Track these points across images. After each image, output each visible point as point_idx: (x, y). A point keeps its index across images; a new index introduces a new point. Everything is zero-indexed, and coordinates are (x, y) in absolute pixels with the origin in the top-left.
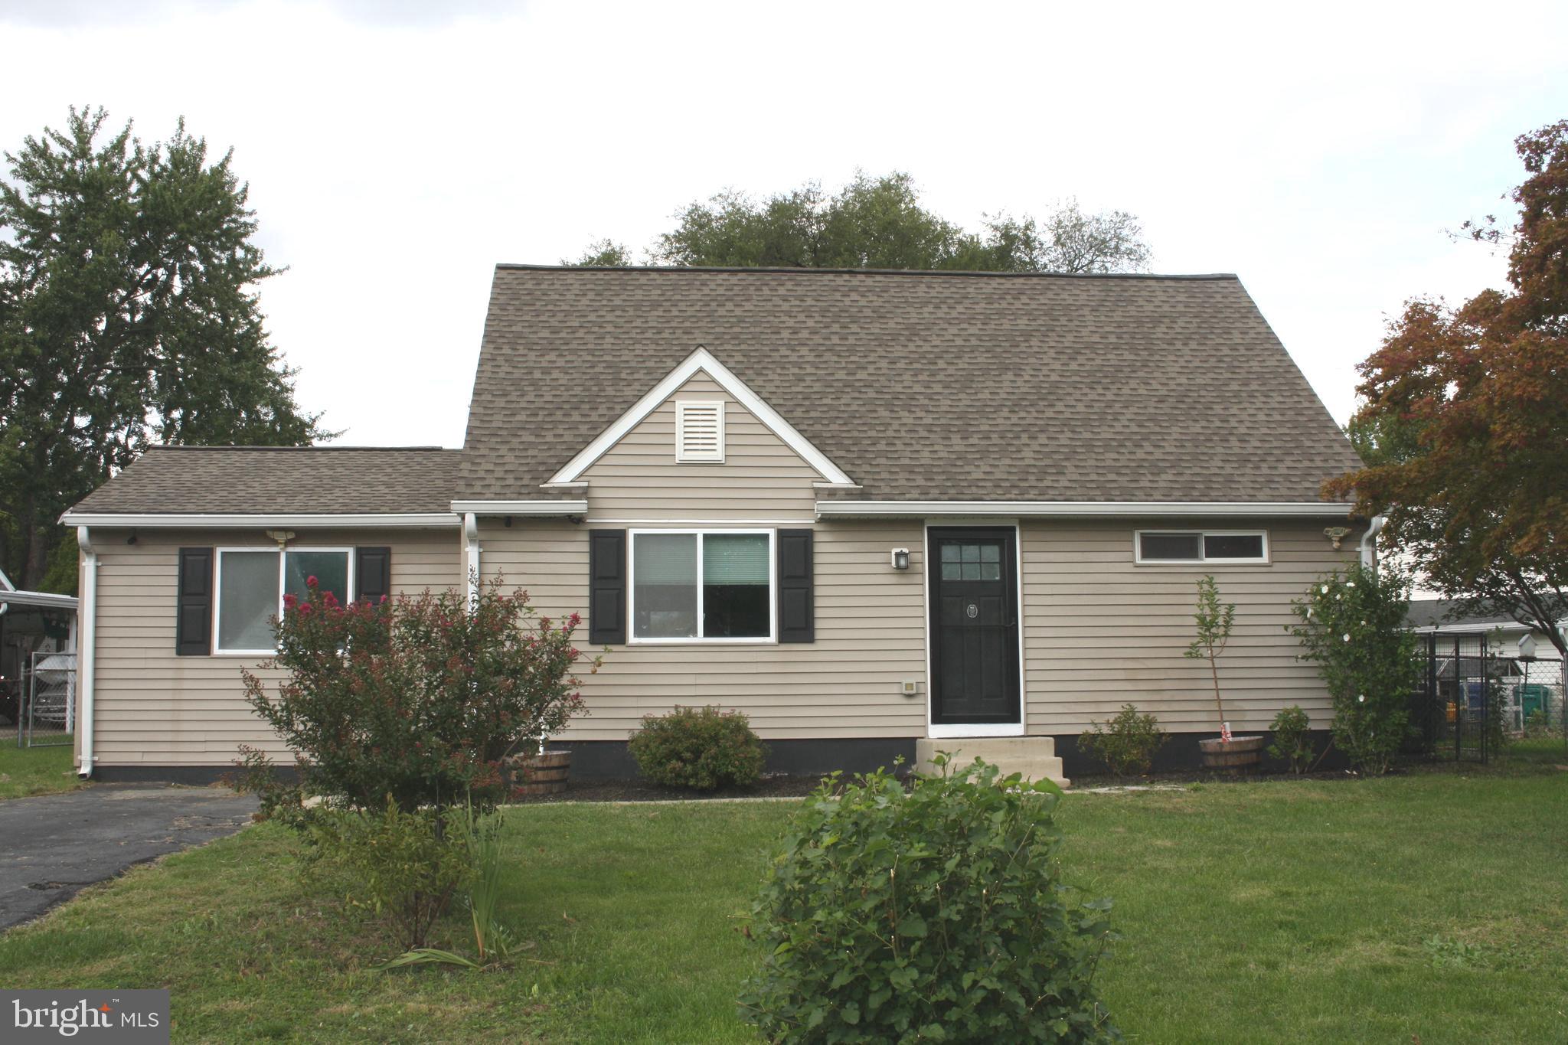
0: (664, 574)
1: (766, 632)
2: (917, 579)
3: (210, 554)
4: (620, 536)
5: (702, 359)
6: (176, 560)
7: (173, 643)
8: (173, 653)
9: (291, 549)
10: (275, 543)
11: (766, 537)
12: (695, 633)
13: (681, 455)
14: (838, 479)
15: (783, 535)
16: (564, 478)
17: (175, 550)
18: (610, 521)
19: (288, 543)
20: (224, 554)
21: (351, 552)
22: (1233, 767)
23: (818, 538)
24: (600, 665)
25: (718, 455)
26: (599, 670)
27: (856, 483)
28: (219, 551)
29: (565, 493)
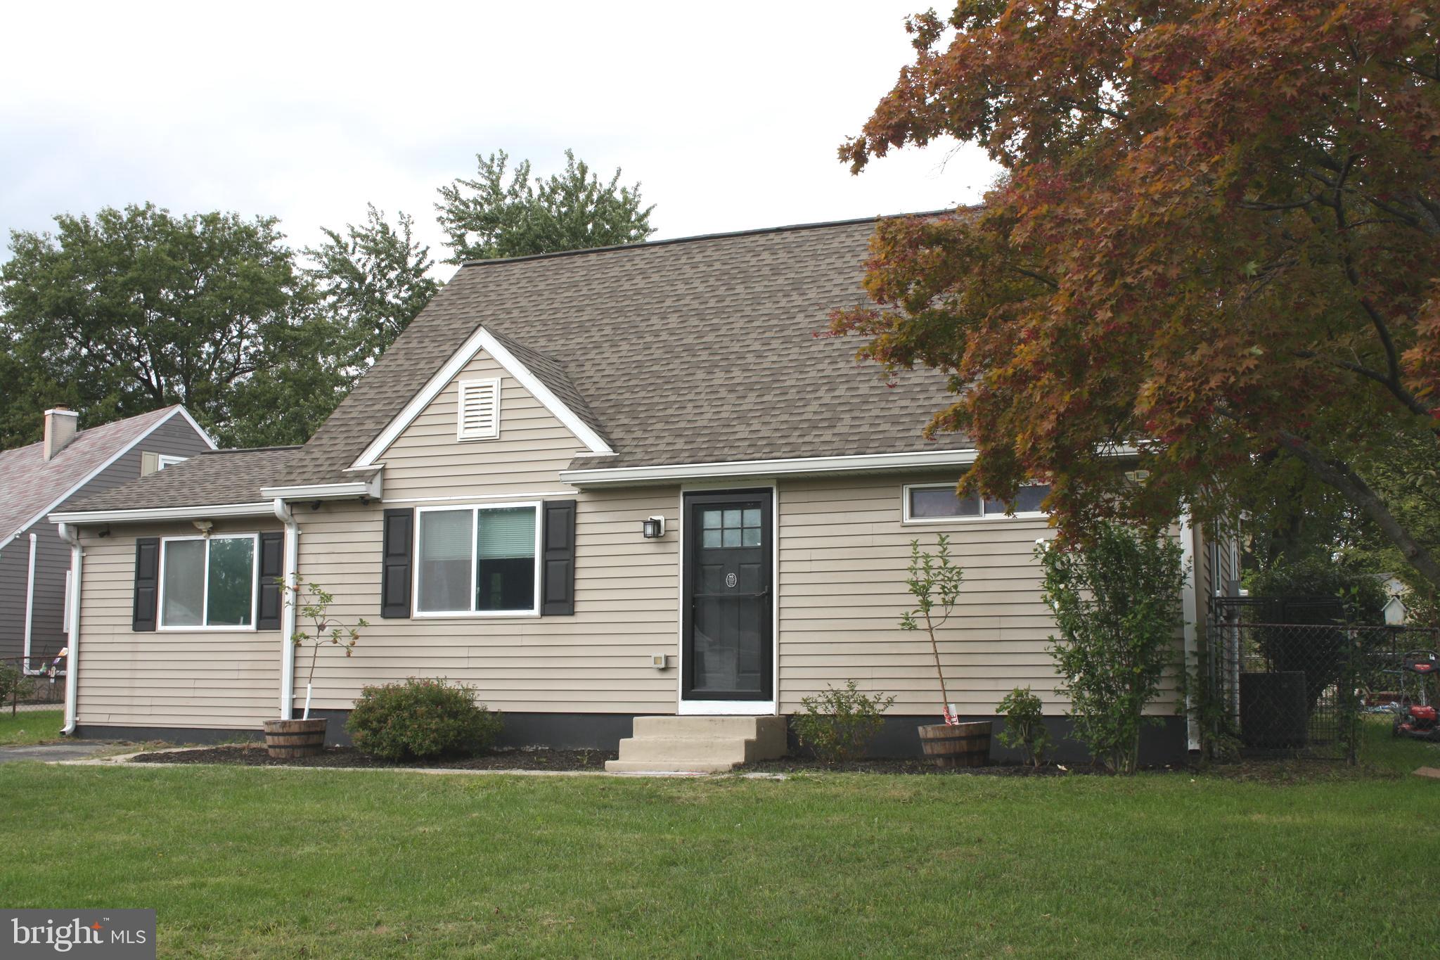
0: (444, 551)
1: (530, 605)
2: (672, 548)
3: (158, 542)
4: (409, 513)
5: (483, 338)
6: (134, 549)
7: (130, 621)
8: (130, 629)
9: (213, 537)
10: (200, 532)
11: (533, 510)
12: (466, 606)
13: (462, 434)
14: (599, 448)
15: (548, 507)
16: (365, 462)
17: (134, 541)
18: (398, 501)
19: (210, 532)
20: (168, 543)
21: (255, 537)
22: (939, 756)
23: (581, 508)
24: (357, 637)
25: (492, 432)
26: (358, 643)
27: (614, 451)
28: (164, 540)
29: (361, 476)
